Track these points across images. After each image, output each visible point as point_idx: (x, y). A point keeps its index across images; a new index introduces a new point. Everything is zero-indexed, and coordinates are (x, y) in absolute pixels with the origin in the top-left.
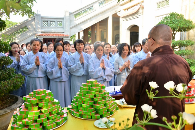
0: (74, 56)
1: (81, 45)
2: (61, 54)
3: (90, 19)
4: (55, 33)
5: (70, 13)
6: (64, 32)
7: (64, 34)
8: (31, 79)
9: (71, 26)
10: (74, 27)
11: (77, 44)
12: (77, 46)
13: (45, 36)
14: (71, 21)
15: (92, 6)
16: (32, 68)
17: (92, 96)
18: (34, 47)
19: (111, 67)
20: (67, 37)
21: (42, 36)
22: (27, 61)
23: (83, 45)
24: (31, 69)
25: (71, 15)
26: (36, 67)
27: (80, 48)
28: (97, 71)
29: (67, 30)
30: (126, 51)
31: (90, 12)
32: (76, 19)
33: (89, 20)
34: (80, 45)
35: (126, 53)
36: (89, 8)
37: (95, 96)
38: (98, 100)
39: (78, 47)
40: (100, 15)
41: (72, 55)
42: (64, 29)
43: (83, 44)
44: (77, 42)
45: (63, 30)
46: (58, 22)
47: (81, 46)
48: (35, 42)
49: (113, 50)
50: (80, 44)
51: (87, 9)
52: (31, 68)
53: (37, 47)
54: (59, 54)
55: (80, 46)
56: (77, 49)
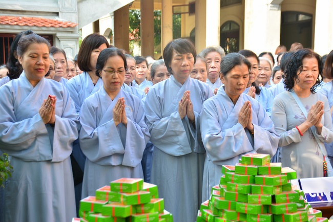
0: (162, 91)
1: (185, 59)
2: (118, 80)
4: (26, 16)
6: (57, 14)
7: (56, 18)
8: (26, 166)
11: (175, 55)
12: (174, 61)
16: (32, 132)
17: (266, 199)
18: (33, 62)
19: (267, 125)
22: (11, 107)
23: (193, 59)
24: (27, 134)
26: (44, 130)
27: (182, 69)
28: (230, 137)
29: (67, 5)
30: (310, 73)
34: (182, 59)
35: (312, 79)
37: (273, 199)
38: (284, 209)
39: (176, 64)
41: (157, 89)
42: (57, 2)
43: (191, 55)
44: (175, 50)
45: (54, 5)
47: (186, 62)
48: (36, 45)
49: (263, 72)
50: (185, 56)
52: (27, 131)
53: (42, 61)
54: (113, 81)
55: (184, 63)
56: (175, 69)
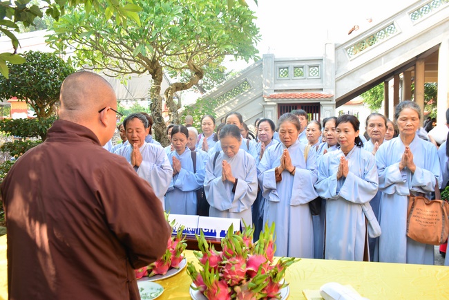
3: (387, 54)
4: (303, 92)
5: (337, 46)
6: (322, 89)
7: (321, 92)
9: (338, 76)
10: (345, 77)
13: (280, 100)
14: (338, 64)
15: (393, 24)
20: (327, 99)
21: (274, 100)
25: (340, 50)
29: (328, 84)
31: (386, 39)
32: (351, 59)
33: (383, 59)
36: (384, 29)
40: (414, 42)
42: (322, 82)
45: (321, 84)
46: (310, 67)
51: (379, 31)
